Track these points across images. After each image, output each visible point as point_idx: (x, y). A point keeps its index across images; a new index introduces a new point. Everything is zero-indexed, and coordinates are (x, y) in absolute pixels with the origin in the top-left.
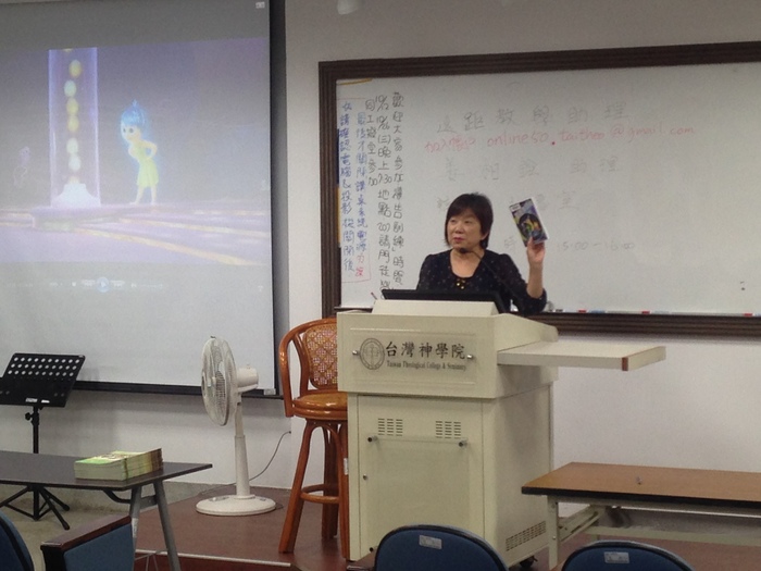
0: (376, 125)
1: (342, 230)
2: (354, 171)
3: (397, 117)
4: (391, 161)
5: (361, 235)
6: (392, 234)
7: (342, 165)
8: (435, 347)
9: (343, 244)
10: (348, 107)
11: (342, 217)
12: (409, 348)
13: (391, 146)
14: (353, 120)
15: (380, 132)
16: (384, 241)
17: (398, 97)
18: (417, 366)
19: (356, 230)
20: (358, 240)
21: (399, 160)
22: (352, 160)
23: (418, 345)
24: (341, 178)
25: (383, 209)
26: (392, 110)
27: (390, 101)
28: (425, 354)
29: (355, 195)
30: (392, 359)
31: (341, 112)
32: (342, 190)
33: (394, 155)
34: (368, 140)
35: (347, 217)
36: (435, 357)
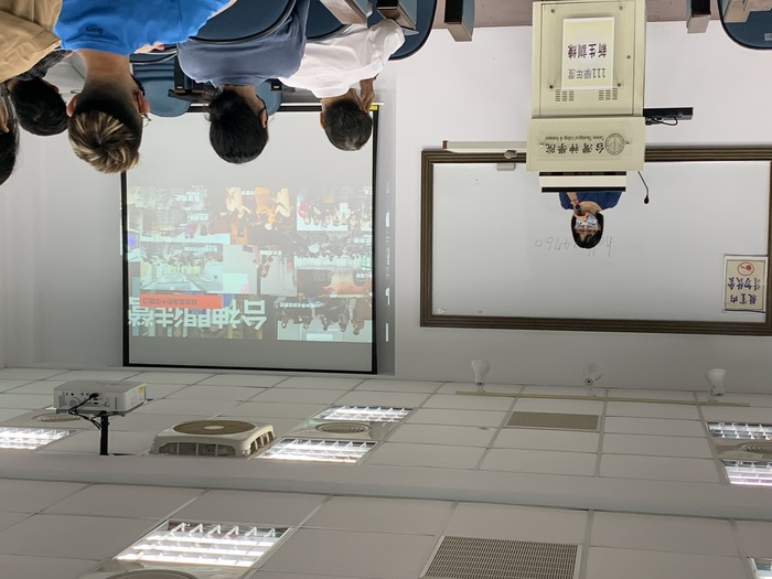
8: (568, 151)
12: (587, 149)
28: (575, 146)
30: (599, 141)
36: (568, 144)
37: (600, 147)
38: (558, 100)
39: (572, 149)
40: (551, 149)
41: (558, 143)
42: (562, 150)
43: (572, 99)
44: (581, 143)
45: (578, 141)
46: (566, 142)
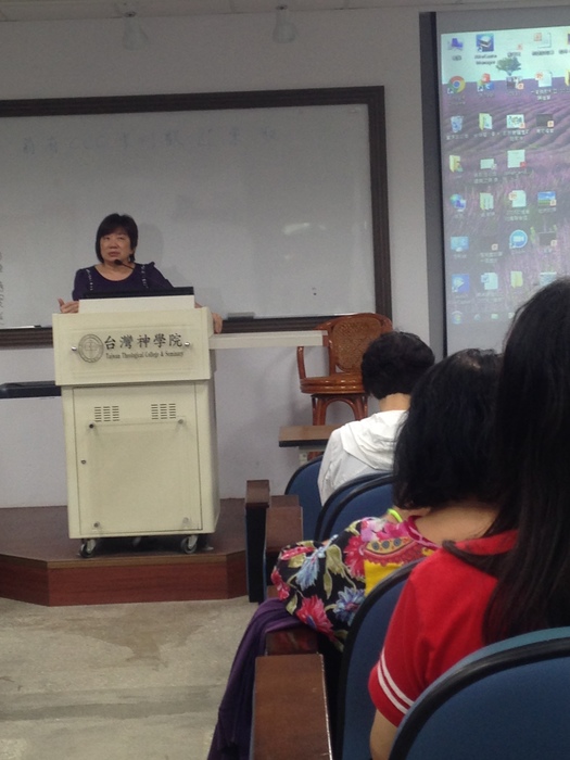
8: (152, 337)
12: (128, 341)
18: (135, 356)
23: (136, 337)
28: (143, 344)
36: (152, 348)
37: (111, 344)
38: (173, 406)
40: (175, 340)
41: (166, 348)
42: (160, 339)
43: (153, 406)
45: (140, 351)
46: (155, 349)
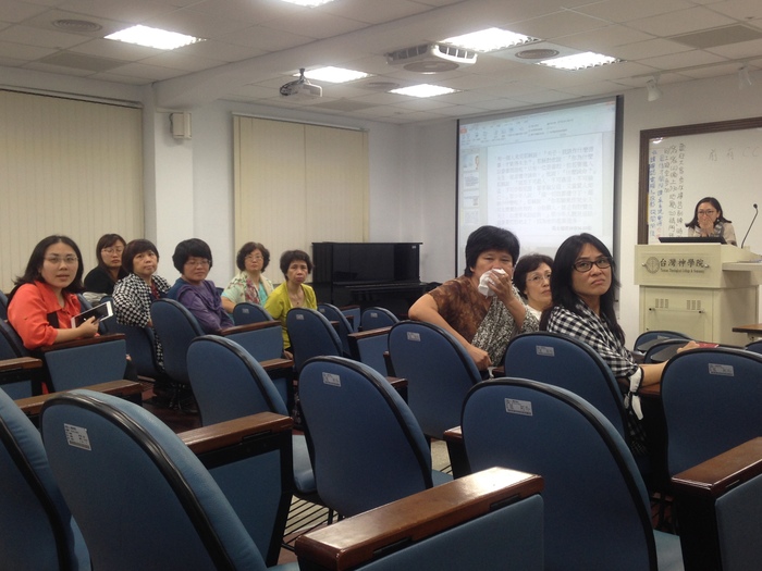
0: (669, 161)
1: (650, 215)
2: (657, 185)
3: (681, 156)
4: (677, 180)
5: (659, 218)
6: (676, 217)
7: (650, 183)
8: (687, 261)
9: (650, 222)
10: (655, 153)
11: (650, 209)
12: (673, 262)
13: (678, 172)
14: (657, 159)
15: (672, 165)
16: (672, 221)
17: (682, 145)
18: (677, 271)
19: (657, 216)
20: (658, 221)
21: (682, 178)
22: (656, 180)
23: (678, 260)
24: (650, 189)
25: (672, 204)
26: (679, 152)
27: (678, 148)
28: (682, 264)
29: (657, 198)
30: (663, 268)
31: (651, 155)
32: (650, 195)
33: (679, 176)
34: (665, 169)
35: (652, 209)
36: (687, 267)
37: (663, 263)
38: (699, 302)
39: (683, 262)
40: (700, 263)
41: (695, 267)
42: (691, 262)
43: (688, 301)
44: (678, 267)
45: (680, 268)
46: (689, 268)
